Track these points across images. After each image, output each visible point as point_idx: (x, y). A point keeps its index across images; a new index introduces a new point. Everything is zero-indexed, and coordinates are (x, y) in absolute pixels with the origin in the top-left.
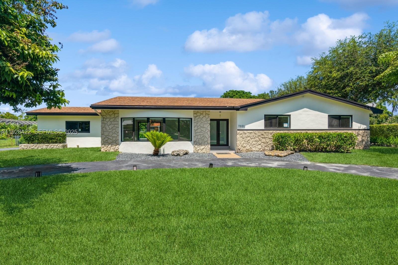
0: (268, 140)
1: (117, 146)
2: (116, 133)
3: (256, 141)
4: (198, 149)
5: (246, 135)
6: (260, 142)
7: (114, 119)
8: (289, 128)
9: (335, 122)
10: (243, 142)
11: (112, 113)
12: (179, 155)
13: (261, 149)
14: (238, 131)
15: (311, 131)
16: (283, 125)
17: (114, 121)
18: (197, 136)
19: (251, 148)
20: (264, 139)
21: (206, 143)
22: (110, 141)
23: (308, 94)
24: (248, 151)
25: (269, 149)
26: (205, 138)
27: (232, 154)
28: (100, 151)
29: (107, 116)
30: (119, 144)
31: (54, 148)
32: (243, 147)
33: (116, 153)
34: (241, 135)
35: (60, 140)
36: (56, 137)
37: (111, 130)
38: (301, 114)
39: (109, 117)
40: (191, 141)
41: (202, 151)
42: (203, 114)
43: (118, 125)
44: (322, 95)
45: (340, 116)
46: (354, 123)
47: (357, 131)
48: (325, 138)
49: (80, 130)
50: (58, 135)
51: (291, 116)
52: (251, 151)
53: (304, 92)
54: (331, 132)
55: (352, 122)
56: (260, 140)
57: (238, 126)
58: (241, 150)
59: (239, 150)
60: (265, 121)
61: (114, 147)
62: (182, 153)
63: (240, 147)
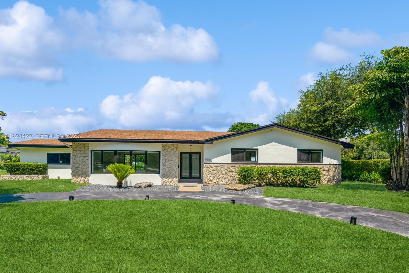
0: (234, 174)
1: (87, 178)
2: (86, 165)
3: (222, 175)
4: (166, 181)
5: (213, 168)
6: (226, 176)
7: (84, 151)
8: (256, 162)
9: (305, 156)
10: (209, 176)
11: (83, 145)
12: (141, 187)
13: (228, 183)
14: (205, 165)
15: (279, 166)
16: (251, 159)
17: (84, 153)
18: (165, 169)
19: (217, 181)
20: (231, 172)
21: (175, 176)
22: (80, 173)
23: (275, 128)
24: (214, 184)
25: (235, 183)
26: (173, 171)
27: (198, 187)
28: (71, 182)
29: (77, 148)
30: (89, 176)
31: (34, 179)
32: (210, 180)
33: (86, 184)
34: (208, 169)
35: (40, 171)
36: (37, 168)
37: (81, 162)
38: (268, 148)
39: (79, 150)
40: (160, 173)
41: (170, 183)
42: (171, 147)
43: (88, 157)
44: (290, 129)
45: (310, 150)
46: (324, 157)
47: (327, 166)
48: (289, 173)
49: (61, 162)
50: (38, 167)
51: (259, 150)
52: (218, 184)
53: (271, 126)
54: (300, 166)
55: (322, 157)
56: (226, 174)
57: (204, 159)
58: (207, 183)
59: (206, 183)
60: (232, 154)
61: (84, 178)
62: (144, 185)
63: (206, 180)
